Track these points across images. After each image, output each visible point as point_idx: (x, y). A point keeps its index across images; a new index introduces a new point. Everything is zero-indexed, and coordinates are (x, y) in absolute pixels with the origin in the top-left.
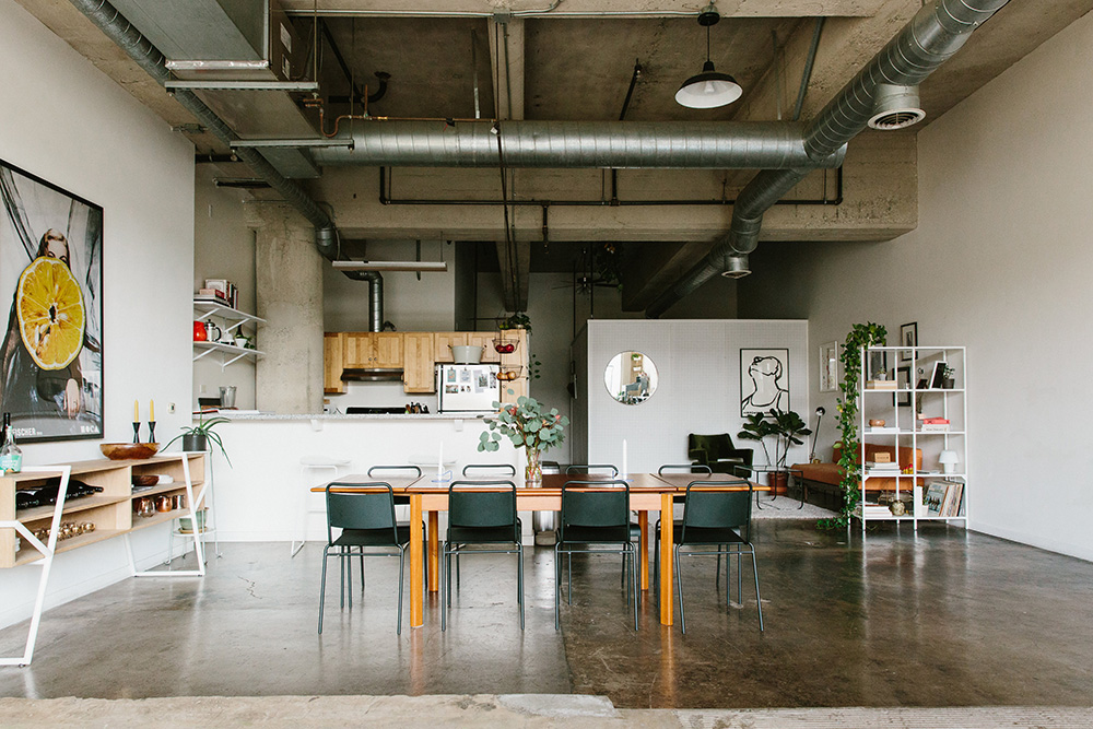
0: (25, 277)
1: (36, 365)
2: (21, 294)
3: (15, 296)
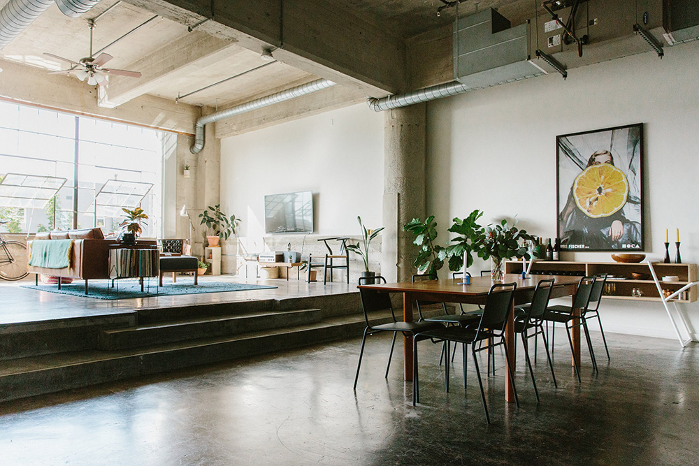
0: (578, 179)
1: (587, 216)
2: (576, 187)
3: (572, 188)
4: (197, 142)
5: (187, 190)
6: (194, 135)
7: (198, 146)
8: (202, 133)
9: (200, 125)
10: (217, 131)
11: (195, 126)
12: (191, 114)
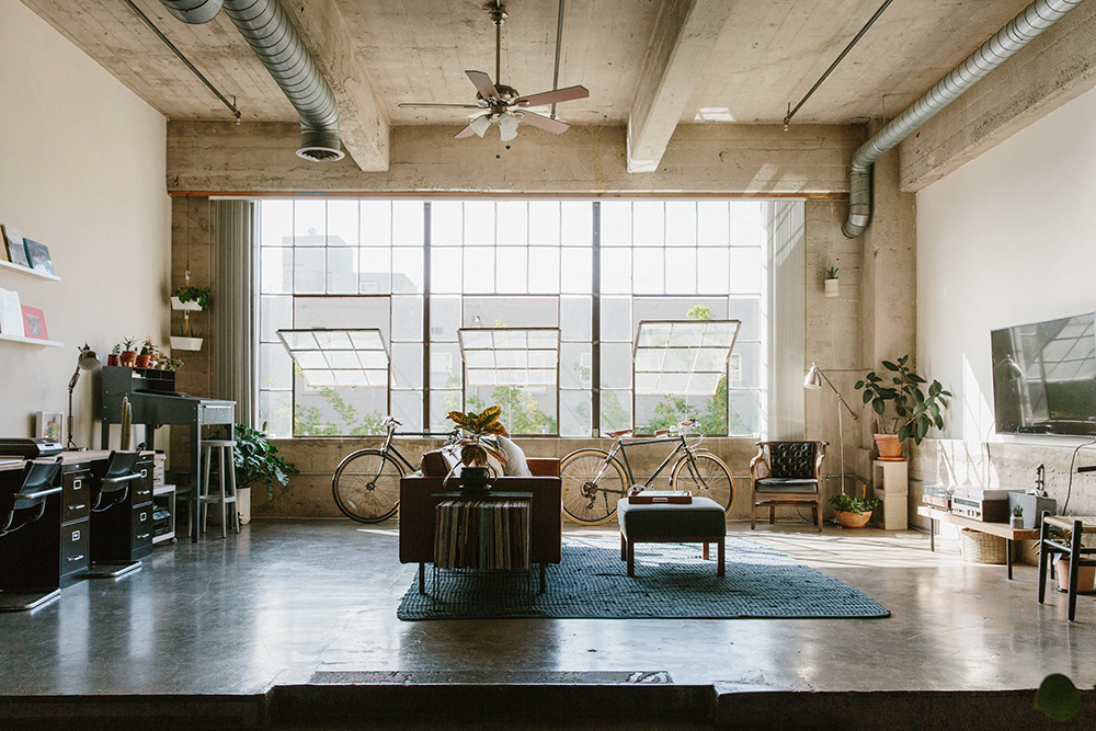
4: (855, 209)
5: (837, 326)
6: (847, 196)
7: (858, 221)
8: (865, 185)
9: (858, 168)
10: (903, 175)
11: (848, 172)
12: (838, 147)
